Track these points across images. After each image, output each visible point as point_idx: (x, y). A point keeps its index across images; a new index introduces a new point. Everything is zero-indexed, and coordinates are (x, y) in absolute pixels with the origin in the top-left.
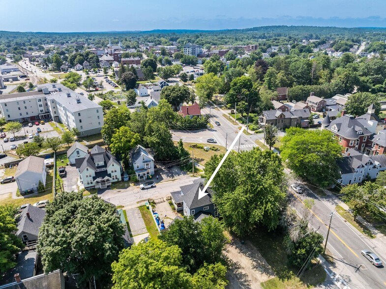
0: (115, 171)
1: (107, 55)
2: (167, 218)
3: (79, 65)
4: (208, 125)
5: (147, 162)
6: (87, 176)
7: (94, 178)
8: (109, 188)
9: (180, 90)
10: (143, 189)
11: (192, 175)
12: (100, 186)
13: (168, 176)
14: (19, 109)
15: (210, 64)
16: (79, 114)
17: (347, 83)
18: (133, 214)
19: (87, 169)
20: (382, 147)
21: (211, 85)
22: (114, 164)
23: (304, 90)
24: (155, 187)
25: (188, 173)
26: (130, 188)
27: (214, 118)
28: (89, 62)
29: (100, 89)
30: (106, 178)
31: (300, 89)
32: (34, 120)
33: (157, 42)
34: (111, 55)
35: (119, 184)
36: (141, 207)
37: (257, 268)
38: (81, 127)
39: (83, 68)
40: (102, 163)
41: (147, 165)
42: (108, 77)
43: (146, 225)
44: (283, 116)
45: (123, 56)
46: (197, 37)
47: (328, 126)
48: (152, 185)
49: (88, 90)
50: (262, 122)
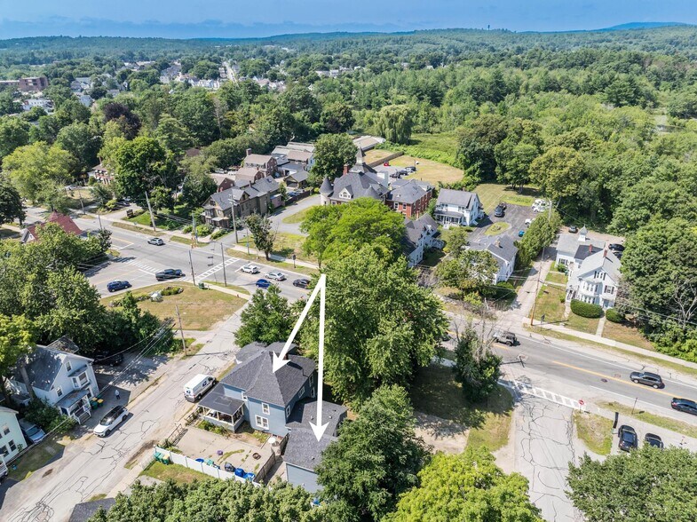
2: (229, 454)
5: (78, 371)
11: (182, 355)
13: (133, 381)
17: (281, 125)
20: (409, 205)
23: (229, 148)
24: (131, 415)
25: (169, 355)
26: (68, 451)
31: (222, 147)
37: (439, 434)
41: (82, 378)
44: (246, 196)
47: (332, 194)
48: (123, 415)
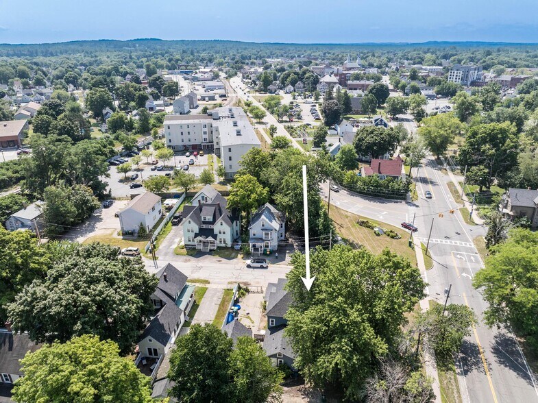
0: (224, 233)
1: (330, 76)
2: (249, 318)
3: (290, 86)
4: (410, 194)
5: (266, 230)
6: (189, 231)
7: (196, 235)
8: (211, 252)
9: (381, 134)
10: (249, 266)
12: (201, 247)
14: (182, 134)
15: (463, 98)
16: (230, 150)
18: (213, 296)
19: (190, 222)
21: (442, 132)
22: (223, 223)
24: (267, 268)
26: (235, 260)
27: (430, 185)
28: (304, 83)
29: (297, 120)
30: (210, 239)
32: (195, 149)
33: (417, 60)
34: (336, 75)
35: (225, 252)
36: (228, 290)
38: (230, 166)
39: (295, 91)
40: (209, 218)
41: (267, 234)
42: (317, 105)
43: (216, 318)
45: (351, 78)
46: (489, 53)
48: (261, 264)
49: (280, 119)
50: (505, 207)
